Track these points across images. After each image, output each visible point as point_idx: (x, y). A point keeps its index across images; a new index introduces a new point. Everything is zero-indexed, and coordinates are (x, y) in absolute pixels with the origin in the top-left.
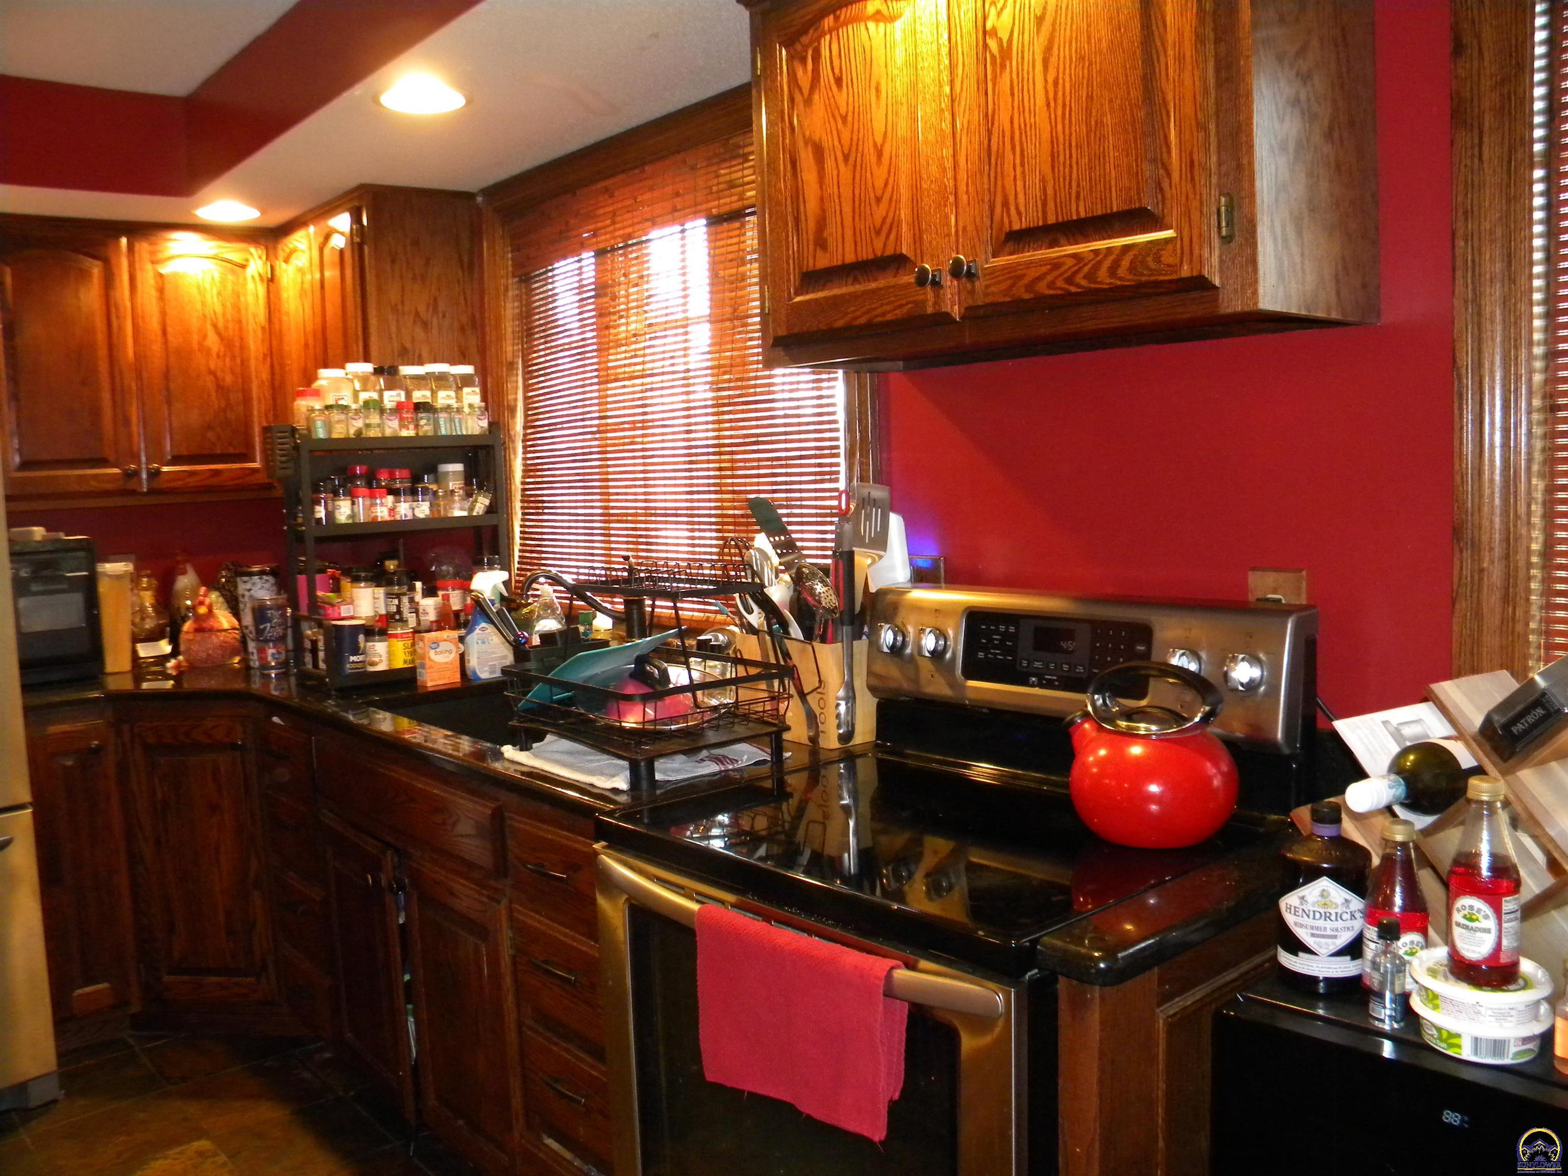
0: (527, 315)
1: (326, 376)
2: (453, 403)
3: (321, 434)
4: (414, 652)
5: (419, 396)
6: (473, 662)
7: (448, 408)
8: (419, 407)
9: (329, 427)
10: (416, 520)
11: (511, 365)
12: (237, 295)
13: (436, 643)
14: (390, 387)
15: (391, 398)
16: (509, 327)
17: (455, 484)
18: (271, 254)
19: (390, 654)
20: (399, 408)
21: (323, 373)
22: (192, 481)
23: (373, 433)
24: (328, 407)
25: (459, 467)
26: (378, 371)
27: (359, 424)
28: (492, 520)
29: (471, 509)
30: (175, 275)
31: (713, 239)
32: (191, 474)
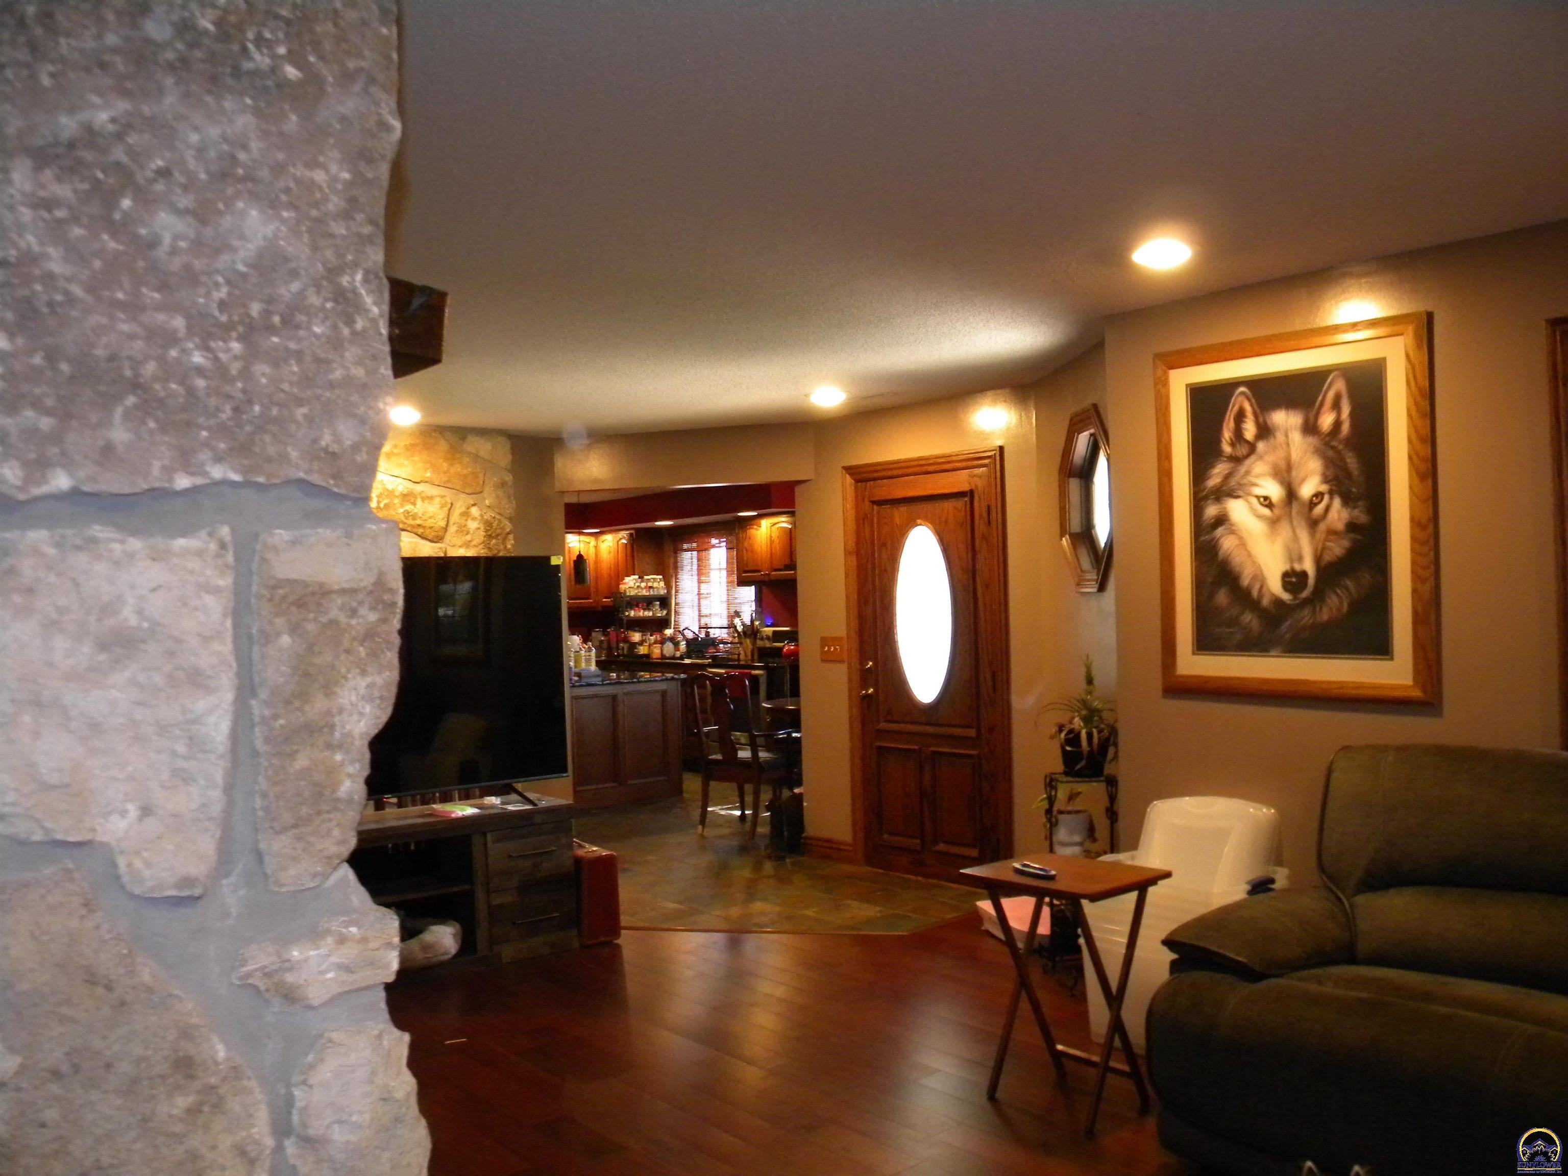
0: (676, 562)
1: (627, 579)
2: (657, 586)
3: (628, 594)
4: (649, 650)
5: (650, 584)
6: (665, 652)
7: (656, 588)
8: (651, 587)
9: (630, 592)
10: (649, 616)
11: (672, 576)
12: (587, 551)
13: (656, 647)
14: (642, 582)
15: (643, 585)
16: (671, 566)
17: (657, 607)
18: (597, 539)
19: (644, 650)
20: (646, 587)
21: (626, 578)
22: (576, 605)
23: (640, 594)
24: (630, 587)
25: (658, 603)
26: (639, 578)
27: (636, 591)
28: (667, 617)
29: (662, 614)
30: (573, 547)
31: (727, 552)
32: (575, 603)
